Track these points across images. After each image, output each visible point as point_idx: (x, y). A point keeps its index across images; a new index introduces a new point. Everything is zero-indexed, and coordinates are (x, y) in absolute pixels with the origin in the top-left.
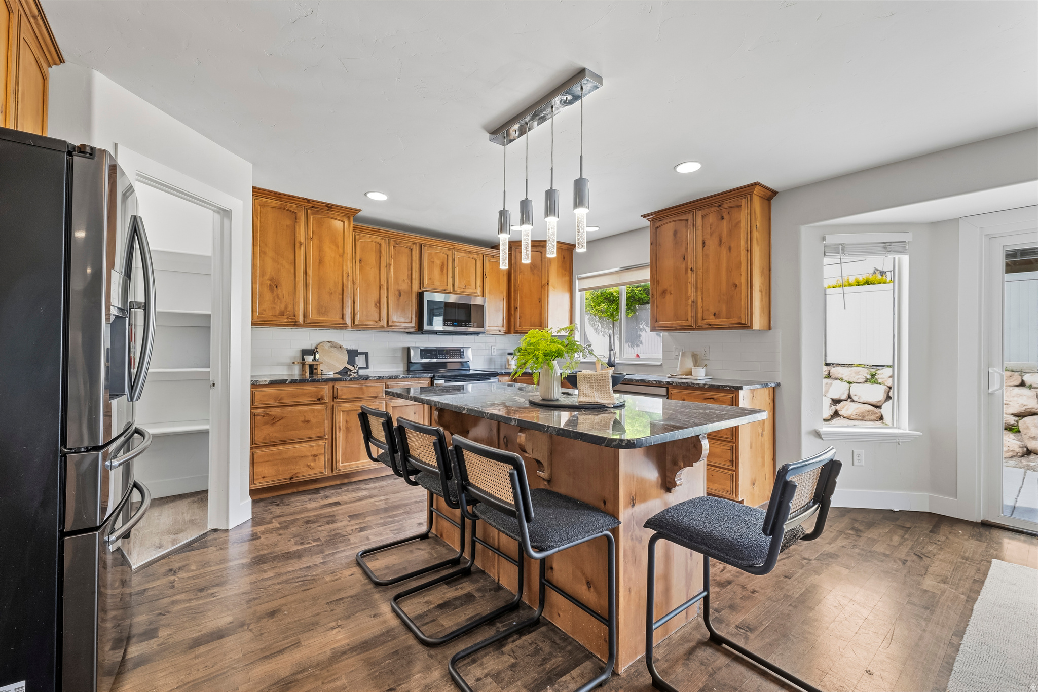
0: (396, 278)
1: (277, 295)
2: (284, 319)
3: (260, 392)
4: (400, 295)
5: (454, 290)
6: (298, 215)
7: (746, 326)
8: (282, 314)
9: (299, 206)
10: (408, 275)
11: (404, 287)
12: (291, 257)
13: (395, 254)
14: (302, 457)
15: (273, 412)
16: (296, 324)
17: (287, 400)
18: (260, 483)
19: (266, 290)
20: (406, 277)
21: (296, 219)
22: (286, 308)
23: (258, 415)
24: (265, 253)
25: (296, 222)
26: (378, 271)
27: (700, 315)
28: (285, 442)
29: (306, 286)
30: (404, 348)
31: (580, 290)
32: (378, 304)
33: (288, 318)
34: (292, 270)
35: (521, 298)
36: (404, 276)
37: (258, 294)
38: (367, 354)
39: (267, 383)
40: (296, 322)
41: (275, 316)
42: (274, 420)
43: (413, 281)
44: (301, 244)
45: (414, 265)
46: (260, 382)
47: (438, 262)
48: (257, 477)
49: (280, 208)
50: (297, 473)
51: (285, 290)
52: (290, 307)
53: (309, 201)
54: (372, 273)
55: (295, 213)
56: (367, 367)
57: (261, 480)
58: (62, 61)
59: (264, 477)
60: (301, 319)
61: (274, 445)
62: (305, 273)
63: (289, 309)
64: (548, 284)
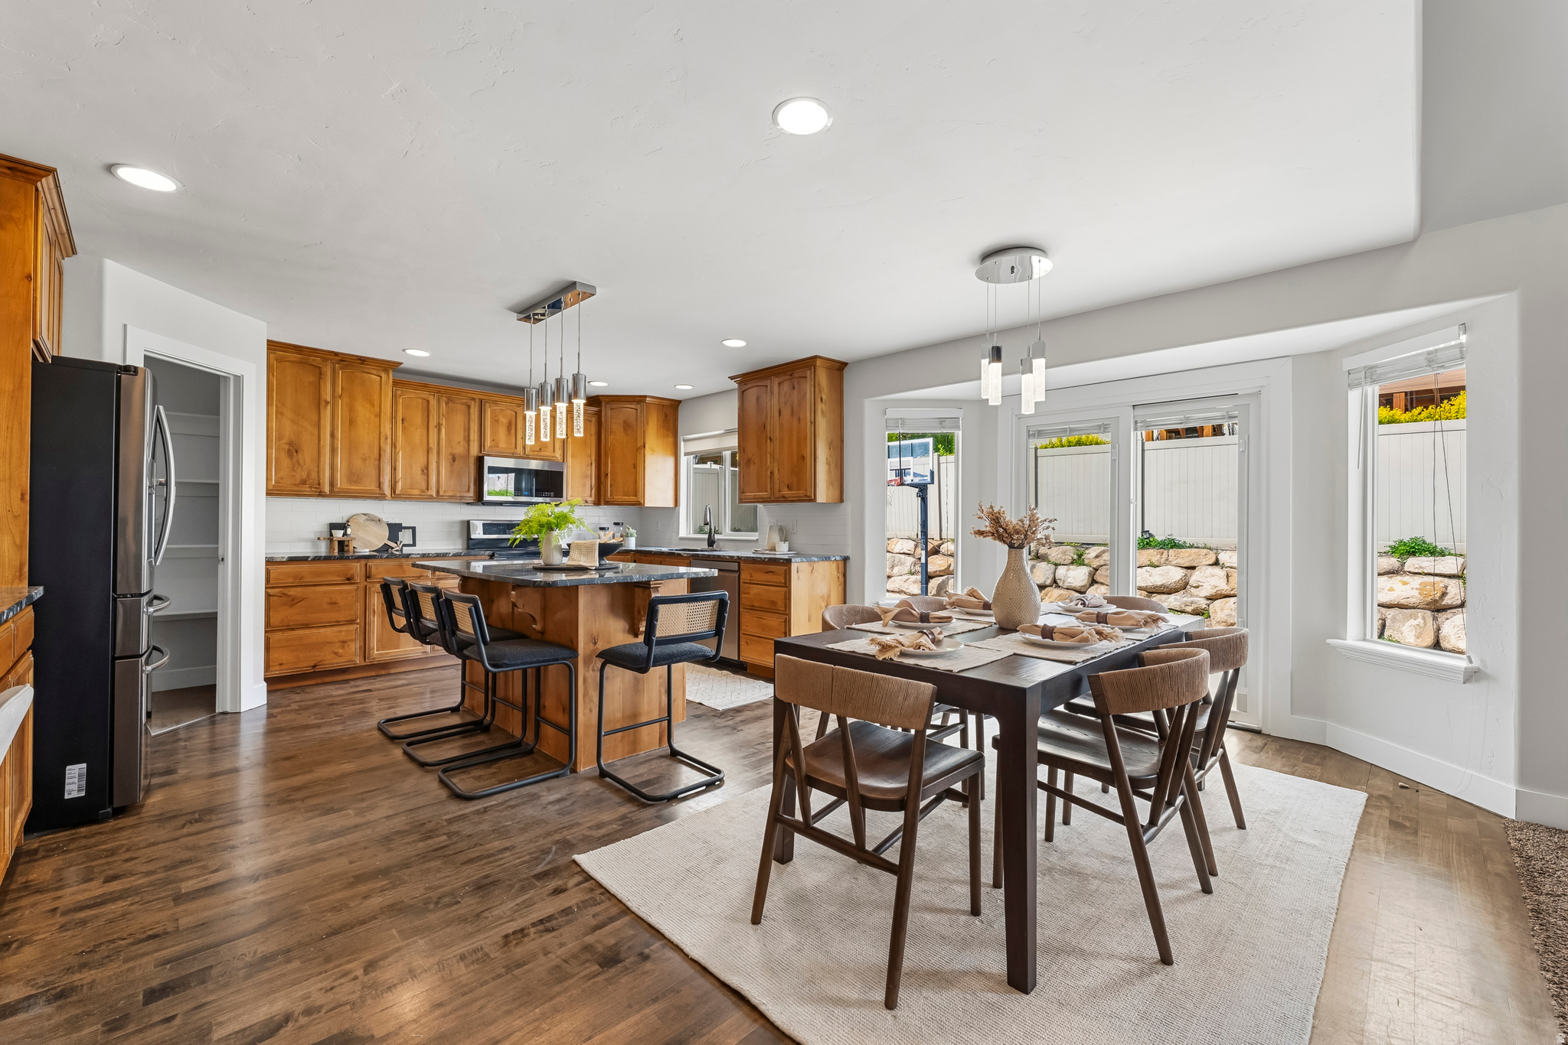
0: (449, 441)
1: (298, 461)
2: (306, 489)
3: (275, 570)
4: (454, 460)
5: (525, 453)
6: (323, 370)
7: (811, 499)
8: (304, 482)
9: (325, 360)
10: (464, 436)
11: (459, 450)
12: (315, 417)
13: (448, 412)
14: (328, 643)
15: (292, 592)
16: (321, 494)
17: (308, 579)
18: (277, 670)
19: (283, 456)
20: (461, 439)
21: (321, 374)
22: (308, 475)
23: (273, 596)
24: (282, 414)
25: (320, 378)
26: (425, 432)
27: (777, 487)
28: (306, 626)
29: (333, 450)
30: (462, 522)
31: (686, 454)
32: (426, 470)
33: (310, 487)
34: (316, 433)
35: (612, 463)
36: (459, 436)
37: (274, 460)
38: (414, 529)
39: (285, 560)
40: (321, 492)
41: (294, 485)
42: (293, 602)
43: (471, 444)
44: (327, 403)
45: (472, 425)
46: (276, 558)
47: (504, 421)
48: (274, 664)
49: (301, 363)
50: (321, 661)
51: (307, 456)
52: (314, 475)
53: (336, 354)
54: (418, 435)
55: (320, 368)
56: (414, 544)
57: (278, 668)
58: (74, 252)
59: (281, 664)
60: (327, 489)
61: (293, 629)
62: (333, 435)
63: (313, 477)
64: (644, 446)
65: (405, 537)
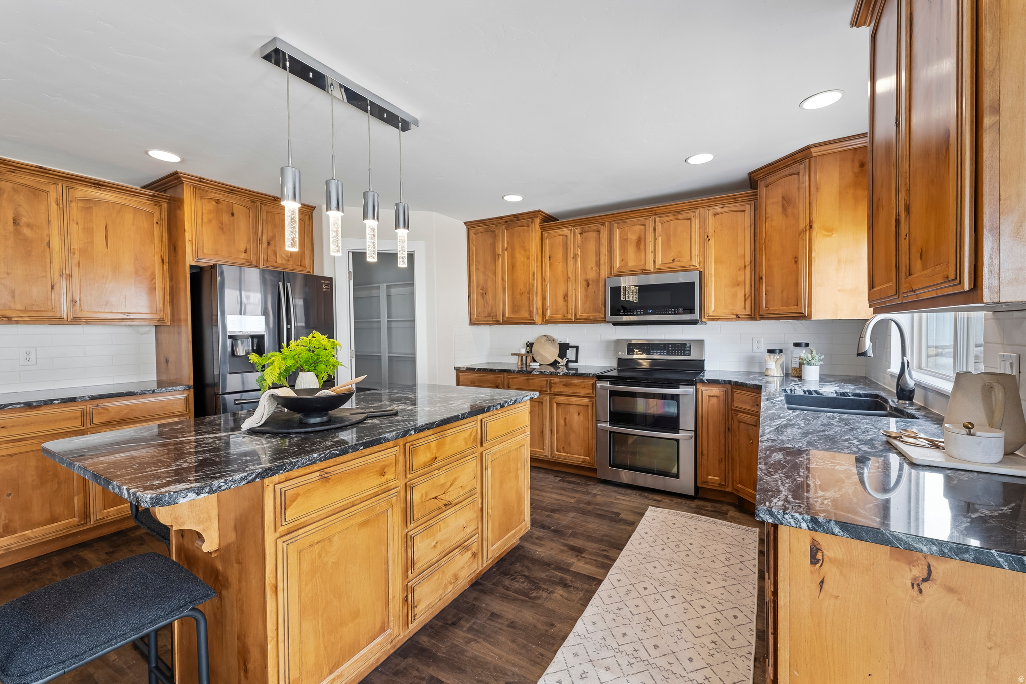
0: (584, 268)
1: (487, 301)
2: (491, 319)
3: (463, 376)
4: (588, 286)
5: (655, 267)
6: (497, 232)
8: (489, 315)
9: (497, 224)
10: (596, 261)
11: (592, 275)
12: (494, 268)
13: (582, 242)
16: (498, 323)
19: (480, 298)
20: (594, 264)
21: (496, 236)
25: (496, 239)
26: (565, 264)
29: (504, 289)
32: (565, 297)
34: (495, 279)
35: (768, 260)
36: (592, 263)
37: (475, 301)
38: (577, 347)
39: (464, 369)
40: (498, 321)
41: (485, 317)
43: (602, 267)
44: (499, 255)
45: (602, 249)
46: (461, 368)
47: (633, 237)
49: (485, 231)
51: (491, 296)
52: (494, 309)
53: (501, 218)
54: (559, 267)
55: (495, 231)
56: (576, 361)
60: (501, 319)
62: (503, 279)
63: (494, 311)
64: (811, 227)
65: (570, 354)
